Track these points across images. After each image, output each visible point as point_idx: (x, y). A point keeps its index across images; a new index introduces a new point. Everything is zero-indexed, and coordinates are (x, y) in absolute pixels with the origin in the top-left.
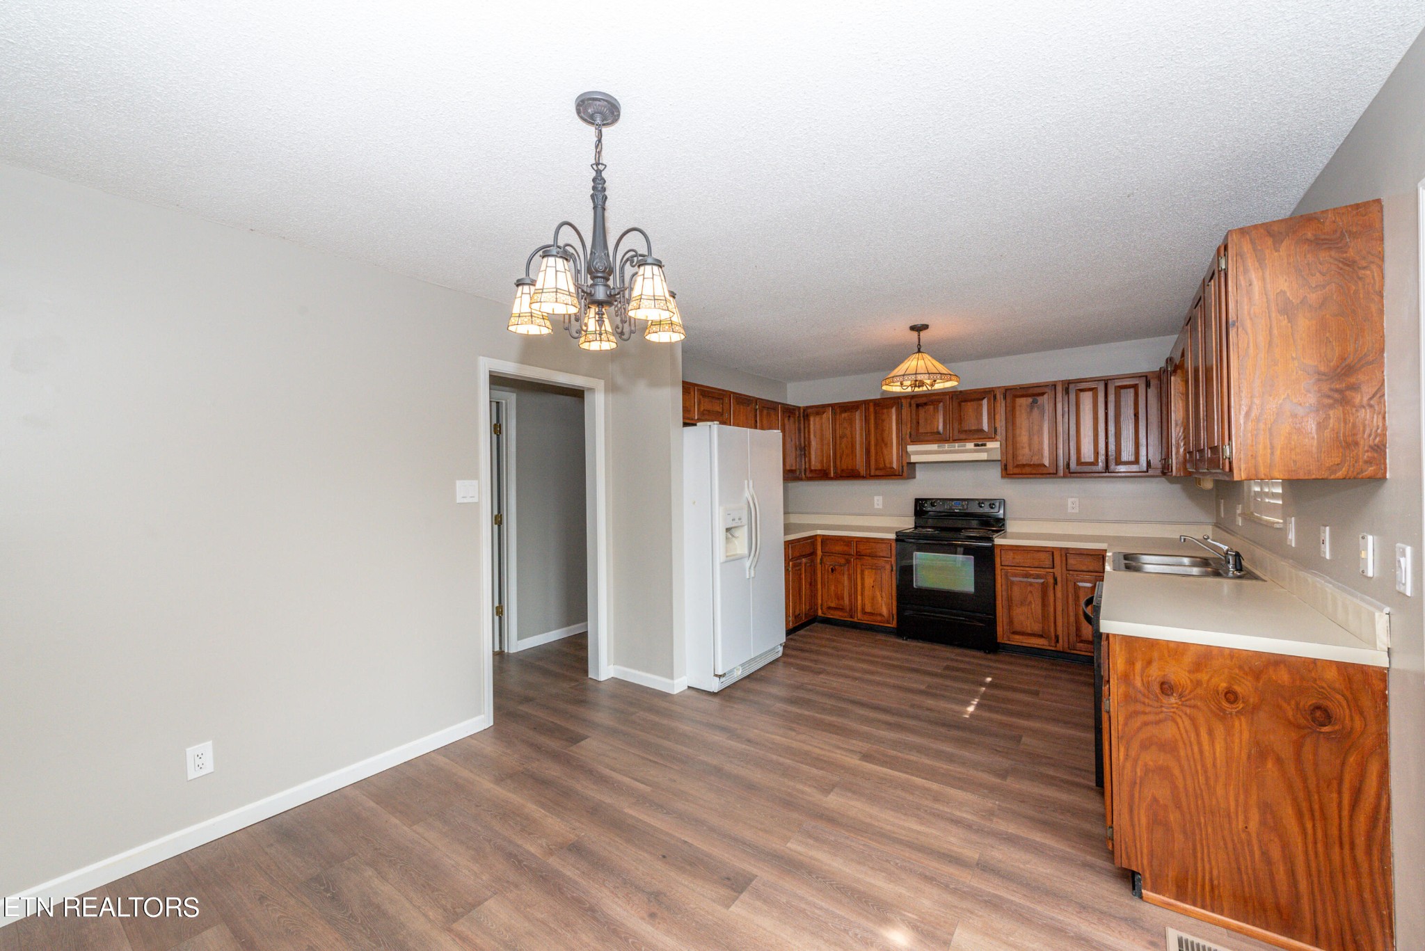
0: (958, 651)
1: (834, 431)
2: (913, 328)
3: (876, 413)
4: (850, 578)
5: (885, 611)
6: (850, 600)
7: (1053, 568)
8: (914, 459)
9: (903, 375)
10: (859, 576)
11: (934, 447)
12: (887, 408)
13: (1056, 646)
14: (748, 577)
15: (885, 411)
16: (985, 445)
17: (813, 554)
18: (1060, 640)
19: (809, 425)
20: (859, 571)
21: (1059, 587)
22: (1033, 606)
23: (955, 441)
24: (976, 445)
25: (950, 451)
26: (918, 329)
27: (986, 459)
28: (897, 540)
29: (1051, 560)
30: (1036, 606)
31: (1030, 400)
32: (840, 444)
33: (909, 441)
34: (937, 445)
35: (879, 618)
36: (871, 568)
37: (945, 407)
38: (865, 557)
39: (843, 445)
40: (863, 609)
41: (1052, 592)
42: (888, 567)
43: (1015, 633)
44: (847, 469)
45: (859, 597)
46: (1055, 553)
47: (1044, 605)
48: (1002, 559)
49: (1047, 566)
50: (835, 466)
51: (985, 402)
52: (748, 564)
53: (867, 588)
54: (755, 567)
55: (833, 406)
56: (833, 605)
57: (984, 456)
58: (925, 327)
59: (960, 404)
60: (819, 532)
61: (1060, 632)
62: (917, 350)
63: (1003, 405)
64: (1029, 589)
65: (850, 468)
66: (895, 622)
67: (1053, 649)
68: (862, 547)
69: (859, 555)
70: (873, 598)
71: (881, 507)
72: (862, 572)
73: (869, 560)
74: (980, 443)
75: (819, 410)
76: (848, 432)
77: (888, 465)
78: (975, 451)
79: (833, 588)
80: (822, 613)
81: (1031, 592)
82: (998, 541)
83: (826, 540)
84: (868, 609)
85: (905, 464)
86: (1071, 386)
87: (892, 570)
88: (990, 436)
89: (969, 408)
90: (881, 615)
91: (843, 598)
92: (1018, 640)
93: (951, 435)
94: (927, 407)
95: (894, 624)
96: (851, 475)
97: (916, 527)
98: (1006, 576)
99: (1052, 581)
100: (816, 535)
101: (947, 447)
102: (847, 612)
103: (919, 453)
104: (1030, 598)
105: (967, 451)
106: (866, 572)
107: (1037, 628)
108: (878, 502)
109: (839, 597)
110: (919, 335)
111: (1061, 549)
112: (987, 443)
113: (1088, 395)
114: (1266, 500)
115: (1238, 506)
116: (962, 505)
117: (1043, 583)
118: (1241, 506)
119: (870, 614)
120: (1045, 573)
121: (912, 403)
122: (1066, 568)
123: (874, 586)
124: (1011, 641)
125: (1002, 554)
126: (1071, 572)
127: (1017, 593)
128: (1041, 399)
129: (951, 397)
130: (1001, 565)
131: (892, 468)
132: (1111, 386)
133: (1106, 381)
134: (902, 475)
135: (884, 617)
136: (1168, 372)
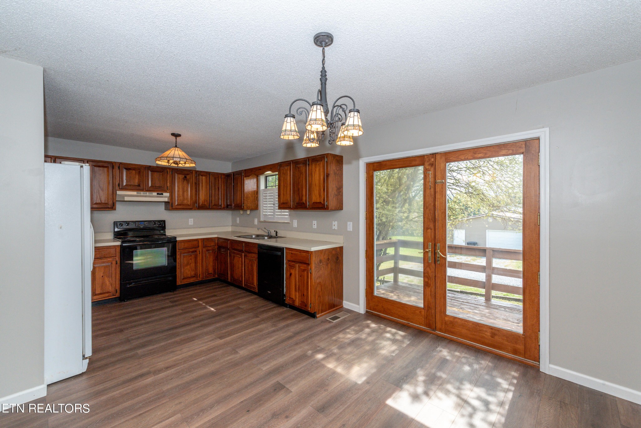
0: (160, 295)
2: (173, 134)
5: (111, 289)
7: (199, 247)
11: (135, 193)
12: (102, 167)
13: (199, 280)
15: (101, 169)
16: (162, 194)
18: (201, 276)
21: (201, 254)
22: (192, 265)
23: (148, 191)
24: (158, 194)
25: (139, 195)
26: (176, 135)
27: (166, 201)
29: (198, 244)
31: (183, 176)
33: (117, 188)
34: (136, 192)
35: (107, 295)
37: (139, 173)
40: (94, 293)
41: (198, 257)
42: (114, 262)
43: (184, 279)
46: (199, 241)
47: (195, 263)
48: (179, 246)
49: (197, 247)
51: (163, 174)
58: (179, 135)
61: (201, 273)
62: (175, 146)
63: (171, 176)
66: (118, 293)
70: (103, 283)
73: (99, 261)
74: (160, 193)
77: (103, 202)
78: (158, 197)
81: (191, 259)
84: (99, 291)
85: (115, 201)
86: (198, 173)
87: (117, 263)
88: (164, 190)
89: (155, 175)
90: (108, 293)
92: (185, 281)
93: (145, 188)
94: (131, 171)
95: (117, 295)
98: (181, 254)
99: (198, 252)
101: (142, 193)
104: (191, 261)
105: (153, 197)
107: (193, 273)
110: (176, 139)
111: (201, 239)
112: (164, 193)
113: (204, 177)
114: (276, 216)
115: (255, 219)
116: (145, 224)
117: (195, 254)
118: (257, 219)
119: (101, 294)
120: (196, 250)
121: (121, 167)
122: (203, 246)
123: (104, 276)
124: (182, 283)
125: (179, 244)
126: (204, 248)
127: (185, 261)
128: (187, 176)
129: (144, 168)
130: (179, 250)
131: (106, 203)
132: (211, 176)
133: (209, 174)
134: (113, 208)
135: (110, 293)
136: (243, 176)
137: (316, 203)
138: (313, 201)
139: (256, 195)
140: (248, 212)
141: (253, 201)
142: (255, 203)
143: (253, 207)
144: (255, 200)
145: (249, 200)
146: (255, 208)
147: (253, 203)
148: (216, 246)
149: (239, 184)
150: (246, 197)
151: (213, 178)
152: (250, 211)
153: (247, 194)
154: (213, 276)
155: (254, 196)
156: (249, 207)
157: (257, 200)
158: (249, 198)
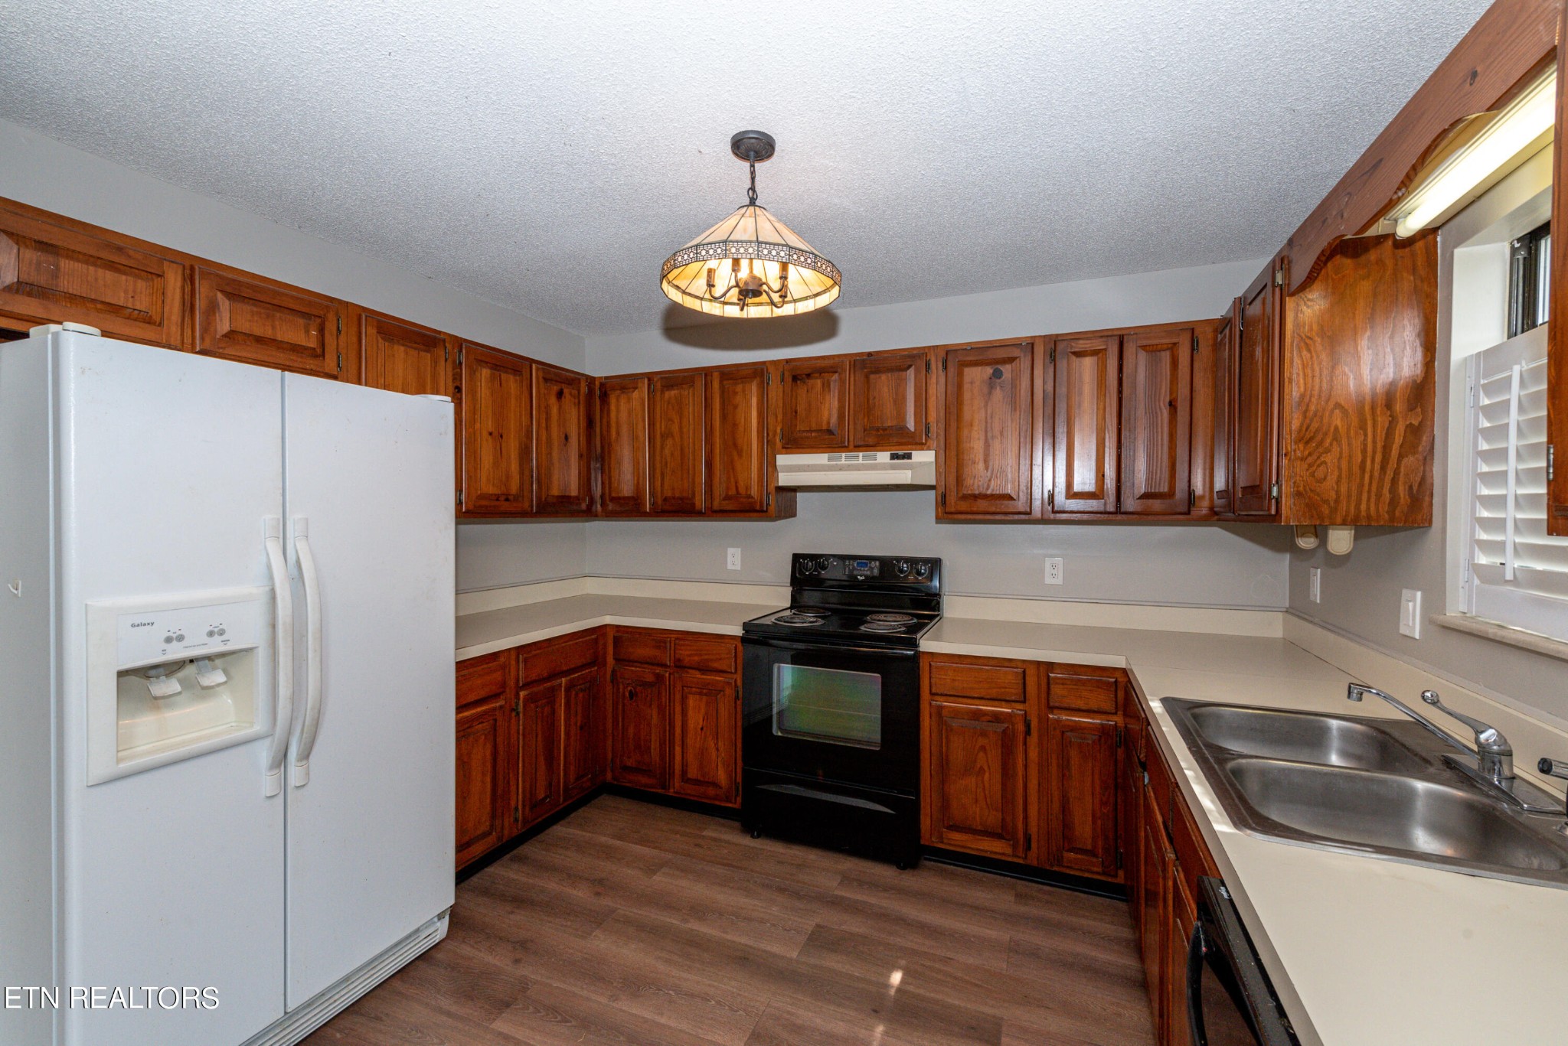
0: (850, 864)
1: (652, 424)
2: (738, 146)
3: (723, 391)
4: (661, 709)
5: (722, 777)
6: (662, 756)
7: (1024, 702)
8: (784, 479)
10: (678, 709)
11: (822, 458)
12: (742, 382)
13: (1026, 858)
14: (267, 791)
15: (739, 388)
16: (909, 456)
17: (597, 661)
18: (1034, 845)
19: (609, 410)
20: (678, 696)
21: (1034, 739)
22: (987, 775)
23: (858, 448)
24: (894, 457)
25: (851, 465)
27: (909, 482)
28: (744, 640)
29: (1021, 685)
30: (992, 779)
31: (989, 370)
32: (662, 448)
33: (779, 445)
34: (826, 455)
35: (711, 791)
36: (701, 693)
37: (842, 381)
38: (692, 671)
39: (667, 451)
40: (684, 772)
41: (1021, 748)
42: (730, 691)
43: (952, 827)
44: (674, 498)
45: (678, 749)
46: (1028, 672)
47: (1006, 771)
48: (933, 681)
49: (1013, 698)
50: (653, 493)
51: (911, 372)
53: (691, 735)
55: (650, 377)
56: (630, 763)
57: (904, 477)
58: (766, 143)
59: (867, 377)
60: (608, 620)
61: (1033, 830)
62: (745, 203)
63: (942, 380)
64: (981, 741)
65: (677, 495)
66: (739, 799)
67: (1021, 861)
68: (685, 653)
69: (680, 665)
70: (703, 753)
71: (736, 566)
72: (684, 699)
73: (694, 677)
74: (901, 453)
75: (626, 383)
76: (675, 428)
77: (742, 491)
78: (893, 468)
79: (632, 731)
80: (613, 777)
81: (983, 748)
82: (928, 644)
83: (622, 636)
84: (693, 773)
85: (772, 488)
86: (1061, 347)
87: (737, 698)
88: (917, 440)
89: (884, 384)
90: (715, 785)
91: (649, 750)
92: (957, 840)
93: (851, 439)
94: (811, 382)
95: (736, 804)
96: (678, 508)
97: (793, 609)
98: (940, 715)
99: (1021, 727)
100: (606, 626)
101: (843, 458)
102: (655, 777)
103: (796, 469)
104: (981, 758)
105: (877, 468)
106: (692, 701)
107: (993, 818)
108: (734, 558)
109: (642, 747)
110: (752, 167)
111: (1039, 663)
112: (913, 452)
113: (1088, 363)
116: (870, 567)
117: (1004, 732)
118: (1419, 594)
119: (697, 782)
120: (1010, 711)
121: (787, 374)
122: (1048, 703)
123: (705, 728)
124: (945, 841)
125: (934, 670)
126: (1055, 711)
127: (958, 753)
128: (1006, 370)
129: (852, 363)
130: (932, 694)
131: (750, 497)
132: (1130, 349)
133: (1121, 338)
134: (767, 511)
135: (721, 788)
136: (1277, 290)
139: (1411, 409)
140: (1340, 540)
141: (1377, 467)
142: (1397, 472)
143: (1384, 508)
144: (1395, 452)
145: (1328, 451)
146: (1397, 513)
147: (1376, 474)
148: (1116, 713)
149: (1258, 352)
150: (1300, 430)
151: (1143, 357)
152: (1356, 538)
153: (1310, 414)
154: (1099, 870)
155: (1383, 421)
156: (1326, 501)
157: (1414, 453)
158: (1328, 440)
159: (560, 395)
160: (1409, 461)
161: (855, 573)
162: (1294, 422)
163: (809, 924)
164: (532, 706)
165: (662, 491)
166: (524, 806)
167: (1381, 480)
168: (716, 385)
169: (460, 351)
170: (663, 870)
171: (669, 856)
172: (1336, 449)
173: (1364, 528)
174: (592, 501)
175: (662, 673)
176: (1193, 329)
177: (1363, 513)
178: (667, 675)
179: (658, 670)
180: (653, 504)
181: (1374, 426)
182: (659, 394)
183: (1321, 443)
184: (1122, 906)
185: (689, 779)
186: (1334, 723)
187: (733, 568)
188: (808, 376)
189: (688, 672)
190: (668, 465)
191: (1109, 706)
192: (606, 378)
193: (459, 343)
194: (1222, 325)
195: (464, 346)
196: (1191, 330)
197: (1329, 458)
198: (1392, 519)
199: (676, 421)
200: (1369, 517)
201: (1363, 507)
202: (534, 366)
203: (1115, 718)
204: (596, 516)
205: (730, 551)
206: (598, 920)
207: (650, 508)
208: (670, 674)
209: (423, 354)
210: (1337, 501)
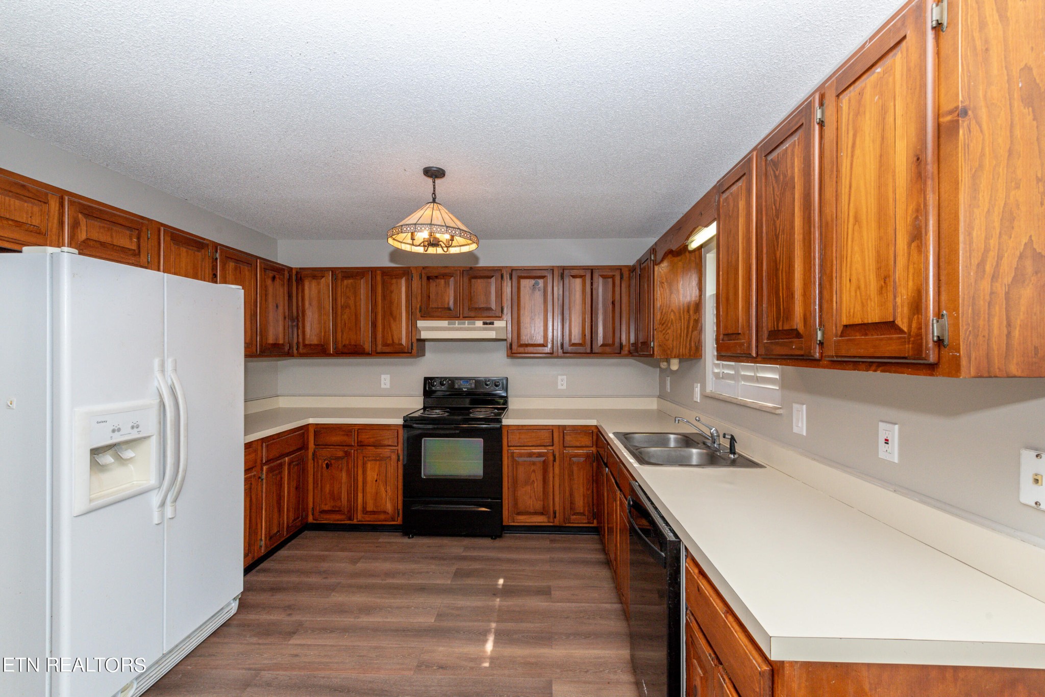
0: (467, 541)
1: (335, 300)
2: (428, 173)
3: (384, 283)
4: (348, 472)
5: (389, 507)
6: (349, 501)
7: (553, 446)
8: (424, 335)
9: (415, 224)
10: (360, 472)
11: (444, 323)
12: (396, 278)
13: (554, 522)
14: (156, 521)
15: (394, 281)
16: (492, 323)
17: (304, 447)
18: (557, 515)
19: (303, 291)
20: (360, 463)
21: (557, 464)
22: (535, 485)
23: (465, 318)
24: (485, 323)
25: (461, 328)
26: (434, 173)
27: (494, 337)
28: (404, 426)
29: (551, 438)
30: (538, 485)
31: (533, 281)
32: (342, 315)
33: (419, 315)
34: (447, 322)
35: (382, 517)
36: (376, 460)
37: (456, 282)
38: (369, 448)
39: (345, 317)
40: (364, 508)
41: (551, 469)
42: (394, 457)
43: (519, 514)
44: (350, 345)
45: (360, 495)
46: (554, 431)
47: (545, 481)
48: (509, 439)
49: (548, 444)
50: (335, 342)
51: (493, 280)
52: (155, 499)
53: (369, 485)
54: (175, 500)
55: (333, 270)
56: (326, 508)
57: (492, 335)
58: (441, 173)
59: (470, 280)
60: (312, 421)
61: (557, 508)
62: (431, 200)
63: (509, 284)
64: (533, 468)
65: (353, 343)
66: (400, 518)
67: (551, 524)
68: (364, 437)
69: (361, 445)
70: (376, 495)
71: (388, 386)
72: (364, 464)
73: (371, 451)
74: (488, 321)
75: (316, 274)
76: (351, 302)
77: (396, 341)
78: (484, 329)
79: (327, 488)
80: (314, 519)
81: (534, 471)
82: (506, 422)
83: (320, 429)
84: (370, 508)
85: (414, 340)
86: (566, 272)
87: (398, 460)
88: (498, 315)
89: (479, 284)
90: (385, 512)
91: (340, 498)
92: (522, 520)
93: (461, 312)
94: (438, 281)
95: (399, 521)
96: (354, 351)
97: (425, 408)
98: (513, 457)
99: (551, 458)
100: (309, 425)
101: (457, 324)
102: (344, 514)
103: (429, 329)
104: (533, 476)
105: (476, 330)
106: (369, 465)
107: (539, 505)
108: (386, 381)
109: (335, 497)
110: (434, 182)
111: (559, 426)
112: (495, 321)
113: (578, 282)
114: (743, 383)
115: (695, 385)
116: (470, 383)
117: (544, 461)
118: (699, 384)
119: (373, 513)
120: (546, 451)
121: (423, 275)
122: (564, 445)
123: (378, 480)
124: (515, 521)
125: (509, 434)
126: (567, 449)
127: (521, 473)
128: (541, 281)
129: (461, 272)
130: (508, 446)
131: (401, 344)
132: (596, 275)
133: (592, 270)
134: (411, 353)
135: (388, 513)
136: (652, 261)
137: (865, 328)
138: (845, 321)
139: (695, 313)
140: (675, 365)
141: (685, 335)
142: (691, 338)
143: (687, 351)
144: (690, 330)
145: (669, 328)
146: (692, 354)
147: (685, 338)
148: (593, 447)
149: (646, 286)
150: (660, 320)
151: (601, 280)
152: (680, 362)
153: (663, 313)
154: (586, 521)
155: (687, 317)
156: (669, 349)
157: (696, 330)
158: (669, 324)
159: (274, 278)
160: (695, 333)
161: (461, 387)
162: (658, 317)
163: (453, 569)
164: (271, 475)
165: (342, 341)
166: (266, 538)
167: (687, 340)
168: (379, 278)
169: (216, 252)
170: (361, 560)
171: (363, 554)
172: (672, 328)
173: (682, 358)
174: (291, 347)
175: (349, 450)
176: (621, 269)
177: (681, 353)
178: (353, 451)
179: (346, 449)
180: (335, 348)
181: (684, 319)
182: (339, 281)
183: (667, 325)
184: (596, 537)
185: (367, 512)
186: (672, 436)
187: (385, 387)
188: (437, 277)
189: (366, 449)
190: (347, 325)
191: (589, 443)
192: (300, 268)
193: (216, 246)
194: (632, 269)
195: (219, 248)
196: (620, 269)
197: (669, 331)
198: (690, 356)
199: (352, 298)
200: (683, 354)
201: (681, 351)
202: (258, 260)
203: (592, 449)
204: (293, 356)
205: (383, 377)
206: (332, 588)
207: (333, 351)
208: (354, 451)
209: (196, 253)
210: (673, 349)
